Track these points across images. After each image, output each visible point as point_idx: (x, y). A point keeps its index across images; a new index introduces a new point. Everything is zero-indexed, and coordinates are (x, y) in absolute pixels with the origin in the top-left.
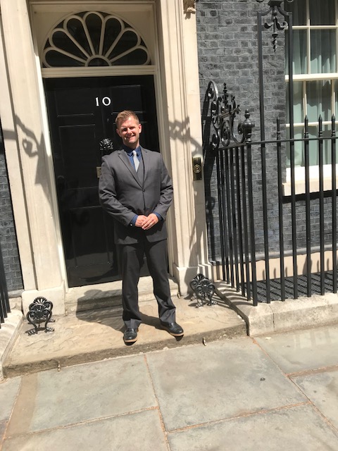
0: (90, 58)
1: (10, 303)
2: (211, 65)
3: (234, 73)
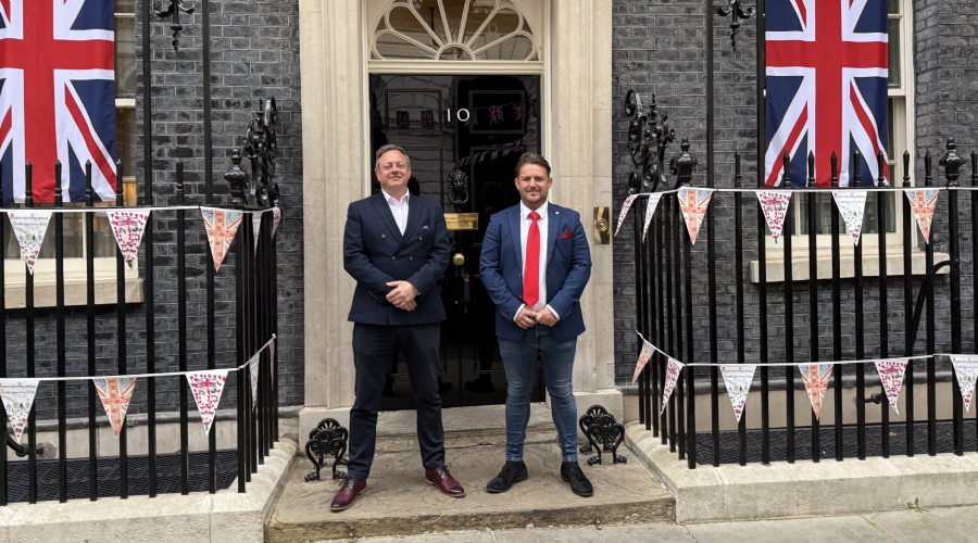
0: (443, 47)
1: (280, 426)
2: (634, 64)
3: (672, 77)
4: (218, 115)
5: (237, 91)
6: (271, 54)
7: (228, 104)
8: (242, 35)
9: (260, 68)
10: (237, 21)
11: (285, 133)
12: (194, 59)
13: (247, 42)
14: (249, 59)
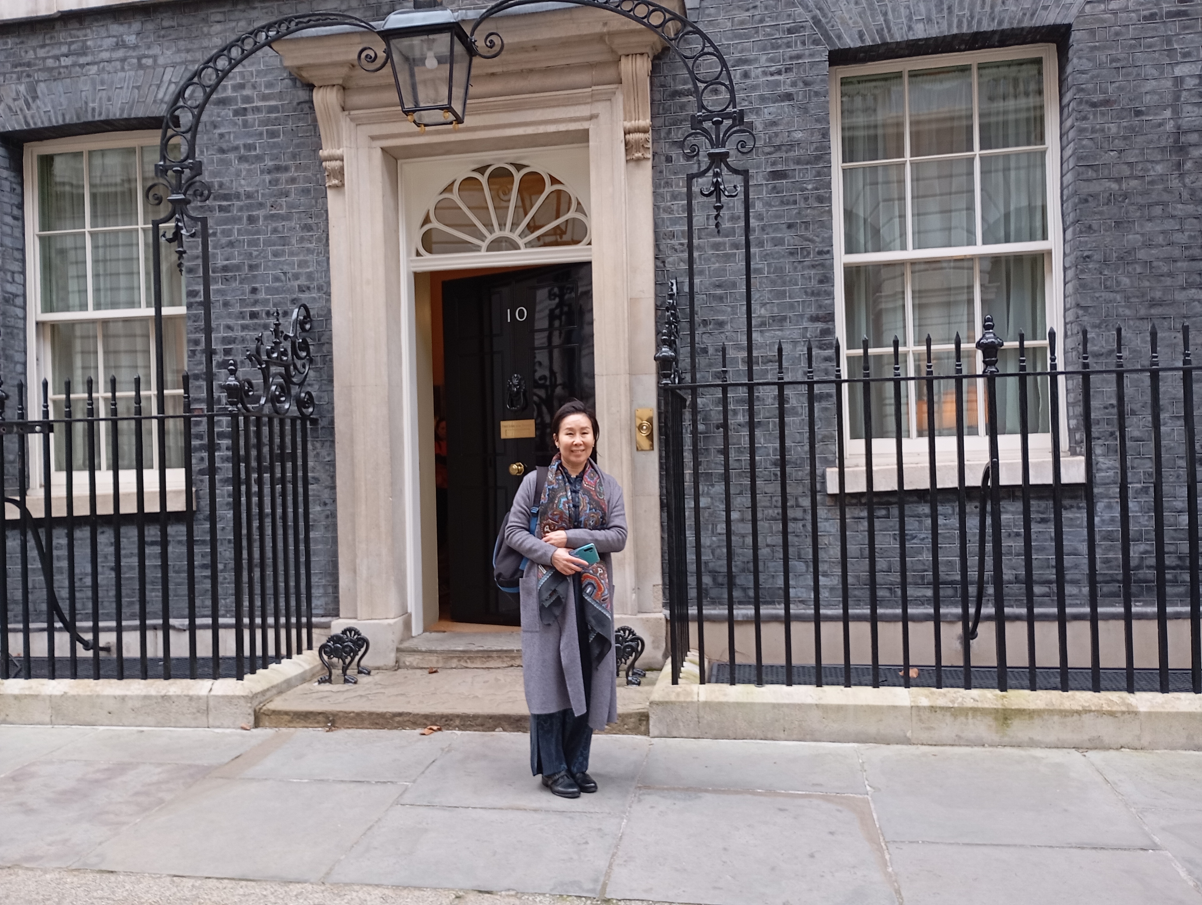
0: (490, 238)
1: (314, 636)
4: (259, 325)
5: (275, 301)
6: (306, 262)
7: (268, 314)
8: (280, 245)
9: (296, 277)
10: (275, 230)
11: (319, 340)
12: (237, 271)
13: (283, 251)
14: (286, 268)
